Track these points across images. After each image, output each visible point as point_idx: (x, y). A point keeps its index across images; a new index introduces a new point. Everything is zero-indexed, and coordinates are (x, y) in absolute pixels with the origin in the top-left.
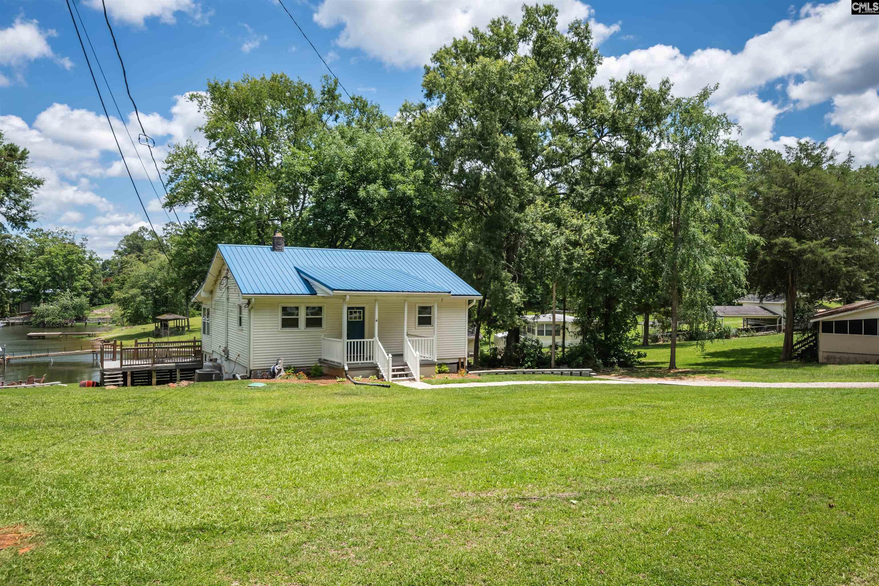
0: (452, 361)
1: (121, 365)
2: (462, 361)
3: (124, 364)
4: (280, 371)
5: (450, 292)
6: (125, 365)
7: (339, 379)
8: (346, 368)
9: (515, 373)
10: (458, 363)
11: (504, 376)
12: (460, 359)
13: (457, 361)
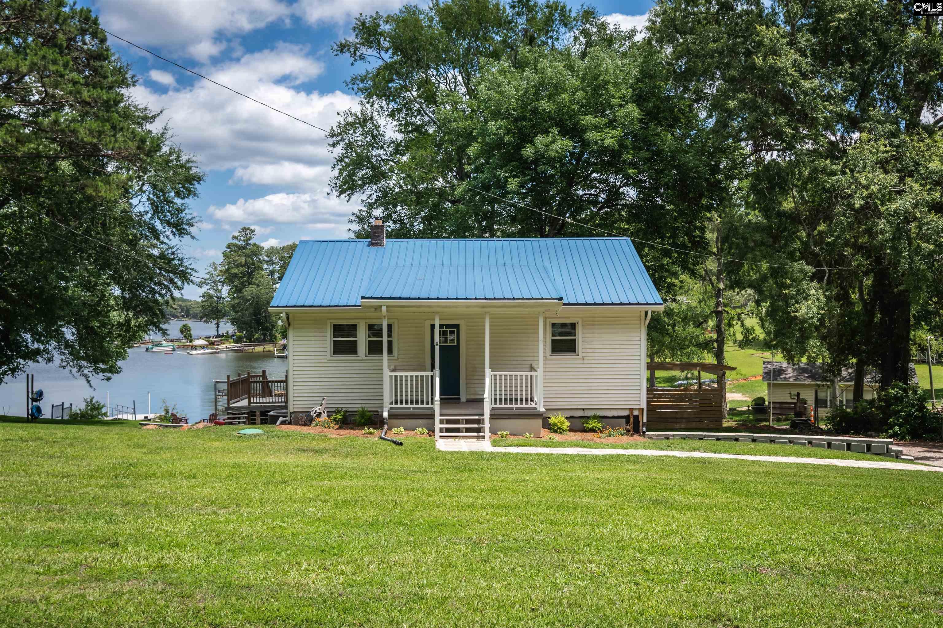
0: (615, 413)
1: (250, 402)
2: (636, 413)
3: (252, 401)
4: (319, 415)
5: (561, 299)
6: (254, 403)
7: (366, 430)
8: (385, 415)
9: (737, 440)
10: (627, 418)
11: (715, 442)
12: (631, 410)
13: (626, 413)
